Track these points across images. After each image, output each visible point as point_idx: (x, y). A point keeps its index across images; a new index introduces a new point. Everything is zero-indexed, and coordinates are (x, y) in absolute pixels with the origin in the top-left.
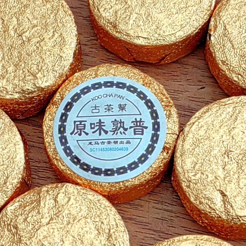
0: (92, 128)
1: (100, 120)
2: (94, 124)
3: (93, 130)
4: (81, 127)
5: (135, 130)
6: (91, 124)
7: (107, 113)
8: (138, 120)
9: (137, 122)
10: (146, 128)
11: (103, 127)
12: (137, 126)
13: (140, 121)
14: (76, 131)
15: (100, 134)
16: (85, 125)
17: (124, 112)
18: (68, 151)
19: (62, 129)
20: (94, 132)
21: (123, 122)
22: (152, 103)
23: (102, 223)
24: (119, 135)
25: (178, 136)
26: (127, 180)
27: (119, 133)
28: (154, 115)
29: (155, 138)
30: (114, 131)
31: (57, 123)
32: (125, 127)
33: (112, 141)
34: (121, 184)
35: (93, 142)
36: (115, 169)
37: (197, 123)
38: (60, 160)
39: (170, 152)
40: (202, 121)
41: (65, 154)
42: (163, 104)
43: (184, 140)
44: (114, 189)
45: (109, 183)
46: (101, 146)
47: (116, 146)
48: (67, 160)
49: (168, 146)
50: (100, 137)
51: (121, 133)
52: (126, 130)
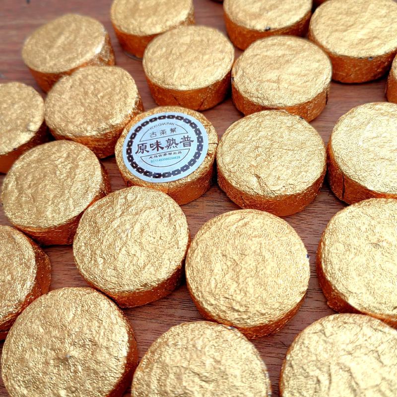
0: (151, 147)
1: (157, 141)
2: (153, 144)
3: (152, 148)
4: (143, 148)
5: (184, 143)
6: (151, 145)
7: (162, 135)
8: (186, 136)
9: (185, 138)
10: (193, 141)
11: (160, 145)
12: (185, 141)
13: (188, 137)
14: (139, 151)
15: (158, 150)
16: (146, 146)
17: (175, 133)
18: (134, 165)
19: (129, 151)
20: (153, 150)
21: (175, 140)
22: (195, 125)
23: (164, 210)
24: (172, 149)
25: (218, 144)
26: (180, 179)
27: (172, 147)
28: (198, 132)
29: (200, 148)
30: (168, 147)
31: (125, 148)
32: (177, 142)
33: (168, 153)
34: (177, 182)
35: (153, 156)
36: (171, 172)
37: (231, 133)
38: (129, 172)
39: (213, 156)
40: (234, 131)
41: (132, 168)
42: (204, 124)
43: (222, 145)
44: (172, 187)
45: (167, 183)
46: (159, 158)
47: (171, 156)
48: (134, 171)
49: (210, 152)
50: (158, 152)
51: (173, 147)
52: (177, 144)
